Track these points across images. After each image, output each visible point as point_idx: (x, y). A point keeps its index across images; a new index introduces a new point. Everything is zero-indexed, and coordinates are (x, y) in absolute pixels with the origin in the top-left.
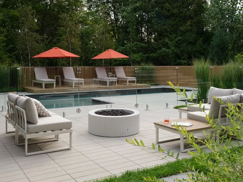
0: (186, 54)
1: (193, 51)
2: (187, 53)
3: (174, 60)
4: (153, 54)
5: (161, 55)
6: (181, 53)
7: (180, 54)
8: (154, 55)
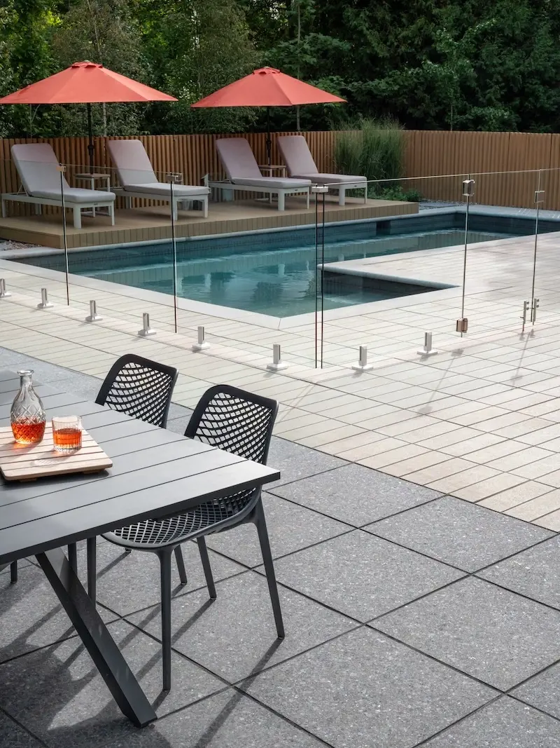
0: (497, 83)
1: (522, 73)
2: (500, 80)
3: (457, 107)
4: (377, 81)
5: (406, 84)
6: (477, 80)
7: (474, 84)
8: (382, 84)
